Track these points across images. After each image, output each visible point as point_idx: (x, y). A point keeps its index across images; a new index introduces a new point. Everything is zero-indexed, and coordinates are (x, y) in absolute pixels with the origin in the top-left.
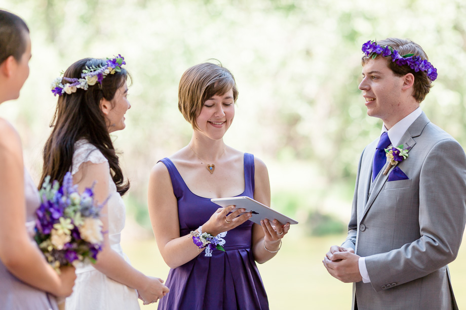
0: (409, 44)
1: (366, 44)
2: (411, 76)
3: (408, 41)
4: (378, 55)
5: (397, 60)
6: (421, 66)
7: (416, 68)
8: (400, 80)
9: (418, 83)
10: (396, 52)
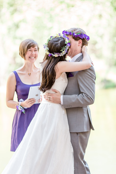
0: (79, 29)
1: (63, 32)
2: (81, 41)
3: (78, 28)
4: (68, 35)
5: (75, 36)
6: (83, 36)
7: (82, 37)
8: (77, 42)
9: (83, 43)
10: (74, 33)
